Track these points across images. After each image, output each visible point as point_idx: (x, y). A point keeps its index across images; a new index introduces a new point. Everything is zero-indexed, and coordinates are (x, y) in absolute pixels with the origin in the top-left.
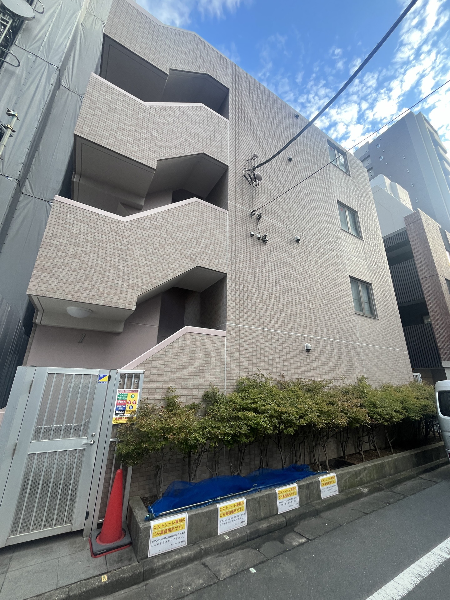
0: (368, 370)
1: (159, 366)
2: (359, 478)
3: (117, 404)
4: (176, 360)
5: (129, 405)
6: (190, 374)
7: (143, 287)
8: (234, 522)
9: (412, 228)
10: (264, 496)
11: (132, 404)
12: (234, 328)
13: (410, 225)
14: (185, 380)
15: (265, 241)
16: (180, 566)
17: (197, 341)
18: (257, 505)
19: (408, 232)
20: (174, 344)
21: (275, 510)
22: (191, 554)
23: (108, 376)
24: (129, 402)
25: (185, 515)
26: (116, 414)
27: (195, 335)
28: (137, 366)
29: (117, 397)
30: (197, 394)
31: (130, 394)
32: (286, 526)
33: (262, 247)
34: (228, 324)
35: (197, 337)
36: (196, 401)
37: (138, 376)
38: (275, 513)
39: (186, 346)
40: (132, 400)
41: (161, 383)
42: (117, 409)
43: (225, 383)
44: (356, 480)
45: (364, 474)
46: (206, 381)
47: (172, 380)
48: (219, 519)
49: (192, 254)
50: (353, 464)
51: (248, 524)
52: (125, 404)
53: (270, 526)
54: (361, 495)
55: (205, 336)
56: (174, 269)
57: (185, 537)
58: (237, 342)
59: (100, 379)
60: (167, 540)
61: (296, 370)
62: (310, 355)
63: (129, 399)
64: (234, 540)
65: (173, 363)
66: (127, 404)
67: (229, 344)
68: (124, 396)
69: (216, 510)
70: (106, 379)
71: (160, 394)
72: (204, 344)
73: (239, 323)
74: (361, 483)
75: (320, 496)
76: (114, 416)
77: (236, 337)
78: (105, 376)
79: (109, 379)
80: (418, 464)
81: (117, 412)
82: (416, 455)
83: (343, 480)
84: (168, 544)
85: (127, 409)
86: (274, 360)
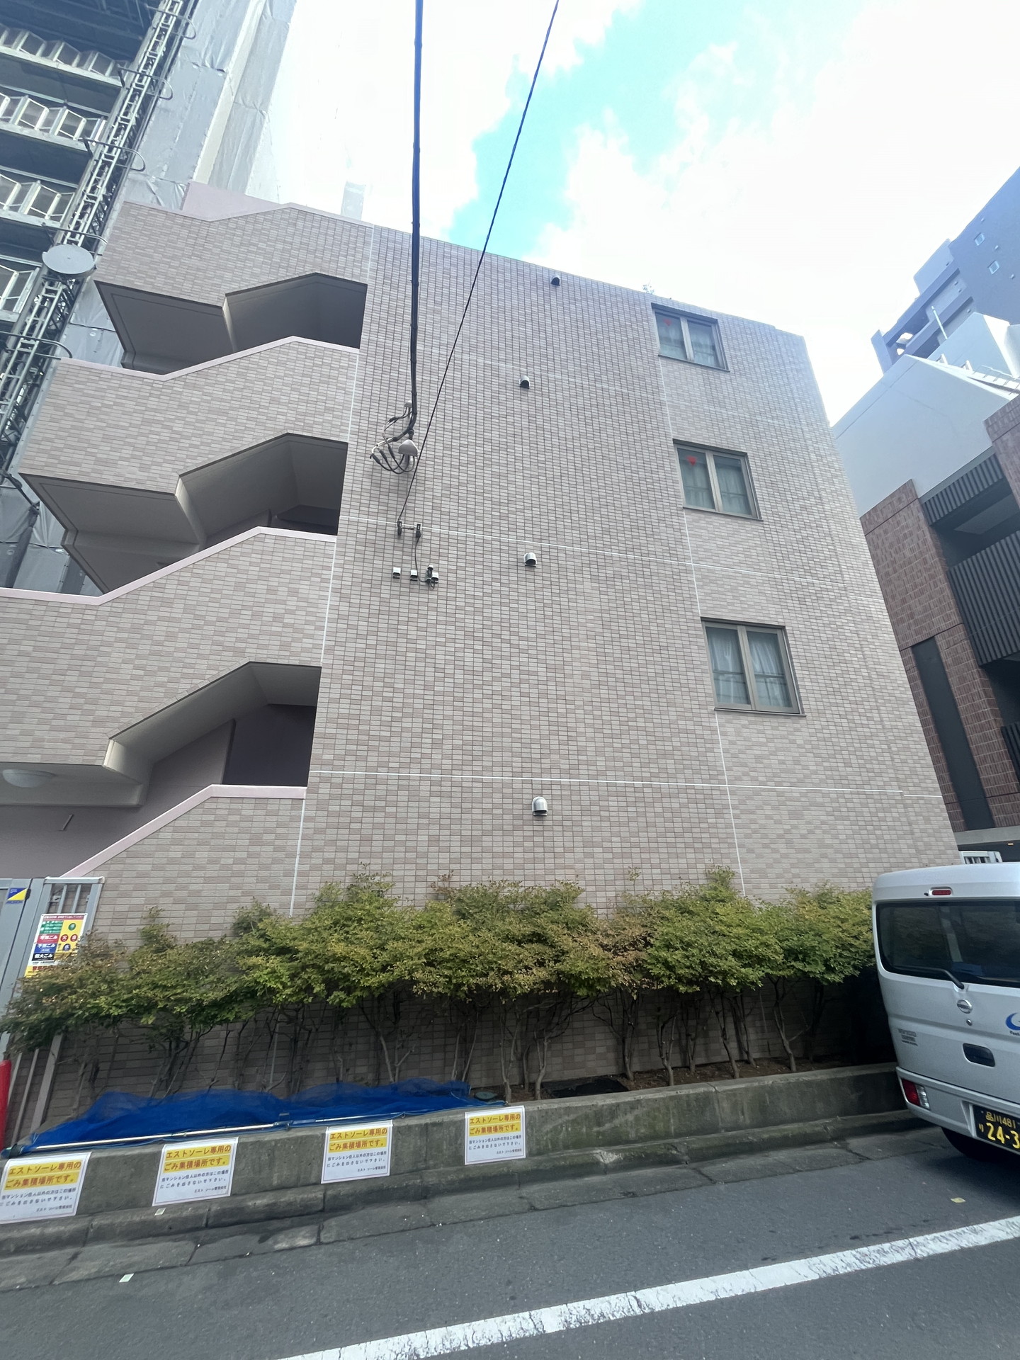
1: (141, 868)
4: (179, 855)
5: (63, 944)
6: (207, 880)
7: (122, 720)
8: (197, 1186)
11: (69, 941)
12: (324, 779)
14: (198, 893)
15: (431, 582)
17: (232, 812)
18: (265, 1158)
19: (1002, 459)
20: (178, 823)
21: (314, 1174)
23: (25, 891)
25: (84, 1157)
26: (34, 959)
27: (228, 801)
28: (94, 870)
29: (39, 929)
30: (220, 920)
31: (67, 923)
33: (422, 597)
34: (313, 771)
35: (233, 806)
36: (216, 935)
37: (86, 888)
38: (313, 1180)
39: (205, 824)
40: (70, 933)
41: (142, 901)
42: (38, 950)
43: (293, 897)
46: (244, 894)
47: (166, 894)
48: (161, 1174)
49: (238, 640)
50: (626, 1090)
52: (56, 941)
55: (253, 801)
56: (194, 676)
57: (73, 1199)
58: (331, 808)
59: (11, 895)
60: (35, 1198)
61: (499, 861)
62: (546, 823)
63: (65, 931)
64: (174, 1220)
65: (172, 861)
66: (60, 942)
67: (312, 814)
68: (54, 929)
69: (156, 1157)
70: (21, 896)
71: (138, 921)
72: (249, 819)
73: (343, 768)
75: (460, 1159)
76: (31, 964)
77: (331, 797)
78: (19, 890)
79: (27, 896)
81: (37, 956)
83: (549, 1127)
84: (35, 1207)
85: (59, 950)
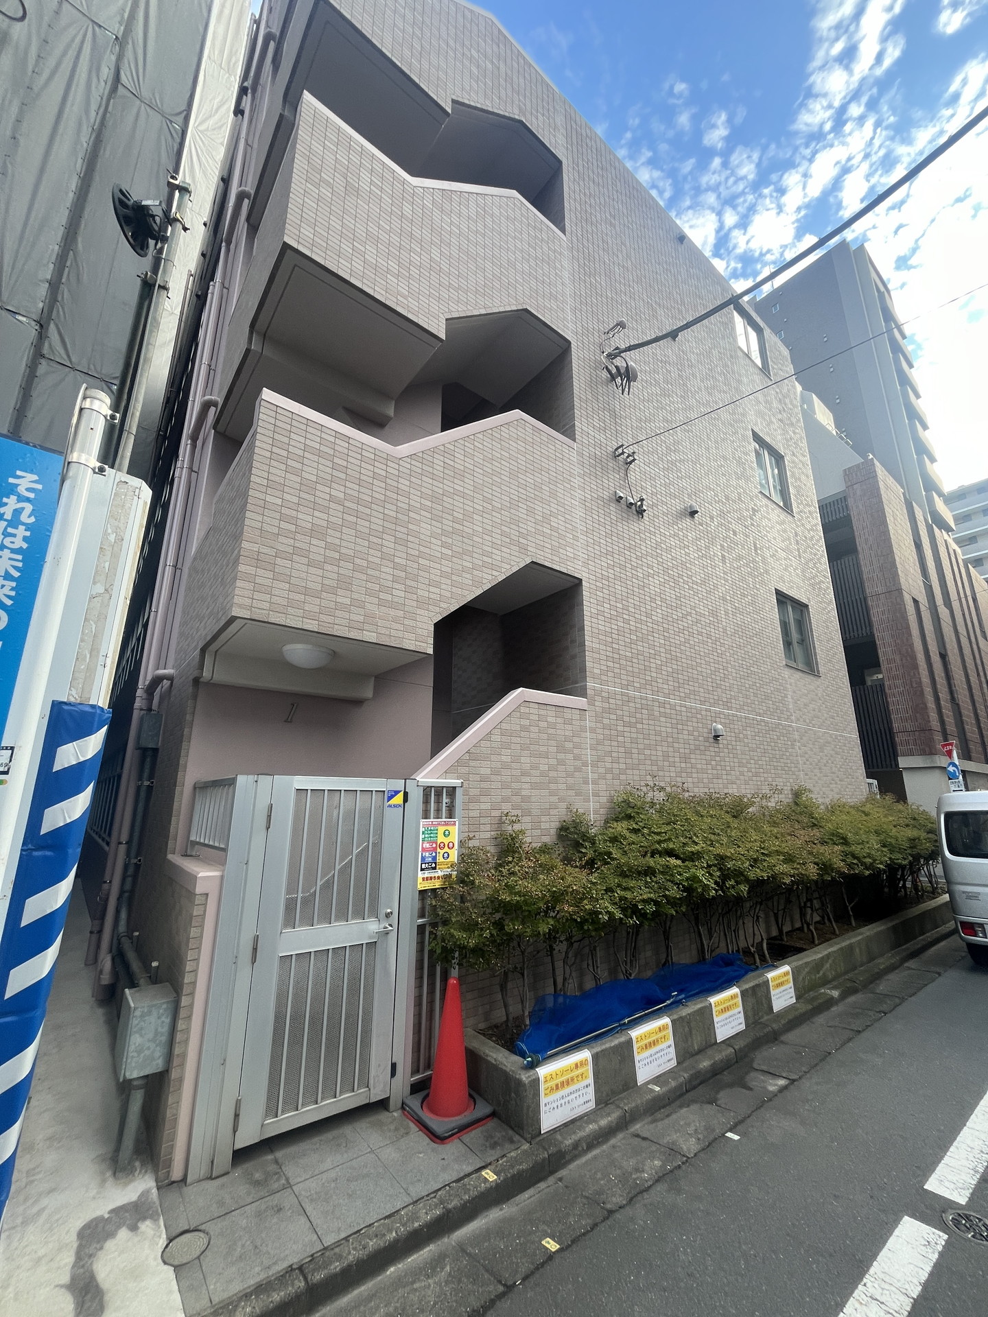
0: (806, 775)
1: (483, 771)
2: (821, 973)
3: (424, 850)
4: (508, 759)
5: (442, 852)
6: (534, 786)
7: (443, 605)
8: (659, 1062)
9: (859, 493)
10: (695, 1012)
11: (446, 849)
12: (598, 693)
13: (855, 487)
14: (526, 799)
15: (640, 512)
16: (599, 1144)
17: (541, 718)
18: (687, 1029)
19: (850, 502)
20: (504, 726)
21: (713, 1036)
22: (612, 1122)
23: (402, 792)
24: (442, 845)
25: (585, 1055)
26: (422, 870)
27: (536, 706)
28: (446, 772)
29: (421, 836)
30: (547, 826)
31: (441, 829)
32: (737, 1062)
33: (635, 525)
34: (590, 684)
35: (542, 712)
36: (547, 839)
37: (452, 791)
38: (713, 1041)
39: (524, 729)
40: (446, 841)
41: (488, 806)
42: (423, 858)
43: (591, 803)
44: (818, 976)
45: (828, 965)
46: (561, 800)
47: (505, 800)
48: (637, 1057)
49: (521, 534)
50: (803, 950)
51: (678, 1063)
52: (435, 849)
53: (714, 1063)
54: (830, 1002)
55: (554, 708)
56: (492, 567)
57: (590, 1093)
58: (606, 721)
59: (390, 798)
60: (566, 1100)
61: (700, 775)
62: (721, 746)
63: (441, 838)
64: (670, 1091)
65: (505, 766)
66: (439, 850)
67: (593, 725)
68: (432, 832)
69: (630, 1042)
70: (399, 799)
71: (488, 827)
72: (553, 726)
73: (606, 683)
74: (825, 982)
75: (771, 1008)
76: (420, 875)
77: (604, 710)
78: (397, 792)
79: (406, 799)
80: (896, 945)
81: (423, 866)
82: (894, 928)
83: (801, 978)
84: (569, 1107)
85: (440, 859)
86: (666, 756)
